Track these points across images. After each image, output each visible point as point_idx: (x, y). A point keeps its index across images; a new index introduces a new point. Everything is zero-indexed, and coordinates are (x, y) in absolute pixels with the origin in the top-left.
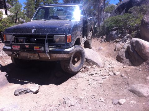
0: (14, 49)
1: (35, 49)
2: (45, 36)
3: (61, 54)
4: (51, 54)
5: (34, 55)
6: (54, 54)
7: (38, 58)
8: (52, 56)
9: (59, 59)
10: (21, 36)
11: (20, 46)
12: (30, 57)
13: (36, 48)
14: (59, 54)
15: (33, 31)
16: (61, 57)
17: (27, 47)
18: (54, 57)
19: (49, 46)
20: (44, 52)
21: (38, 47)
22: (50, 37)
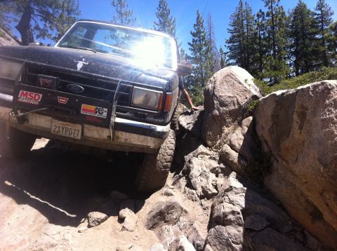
0: (22, 99)
1: (84, 110)
2: (113, 86)
3: (142, 137)
4: (116, 132)
5: (70, 126)
6: (124, 133)
7: (79, 137)
8: (118, 137)
9: (132, 147)
11: (41, 95)
12: (57, 129)
13: (87, 109)
14: (136, 136)
15: (80, 65)
16: (139, 143)
17: (63, 100)
18: (123, 141)
21: (93, 108)
22: (122, 88)
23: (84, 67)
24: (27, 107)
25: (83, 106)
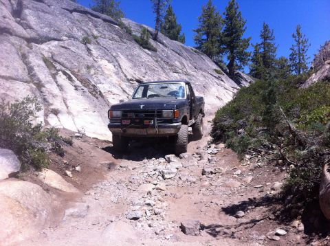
0: (123, 123)
2: (154, 112)
3: (169, 129)
5: (141, 130)
6: (162, 129)
7: (146, 134)
8: (160, 131)
10: (131, 111)
11: (129, 120)
12: (137, 132)
13: (146, 122)
15: (142, 107)
17: (138, 121)
19: (158, 120)
20: (153, 126)
22: (158, 112)
23: (143, 107)
24: (125, 126)
25: (145, 121)
